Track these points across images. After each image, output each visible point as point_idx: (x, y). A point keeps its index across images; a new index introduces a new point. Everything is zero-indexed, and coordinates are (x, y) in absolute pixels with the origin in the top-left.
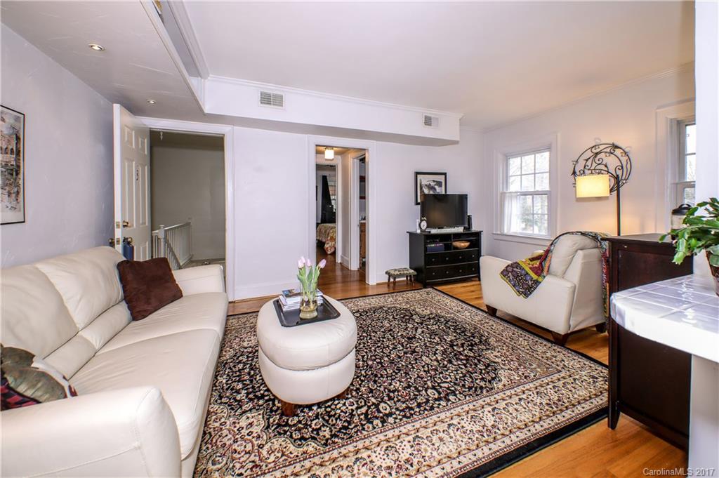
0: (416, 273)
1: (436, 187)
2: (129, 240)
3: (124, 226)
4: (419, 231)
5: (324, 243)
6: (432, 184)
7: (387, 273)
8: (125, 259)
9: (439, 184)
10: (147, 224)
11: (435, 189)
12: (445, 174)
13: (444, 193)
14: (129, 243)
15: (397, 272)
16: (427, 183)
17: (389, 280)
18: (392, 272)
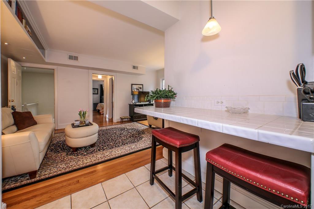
0: (130, 117)
1: (139, 89)
2: (14, 106)
3: (12, 101)
4: (132, 104)
5: (100, 110)
6: (138, 88)
7: (120, 118)
8: (13, 111)
9: (141, 88)
10: (20, 101)
11: (139, 90)
12: (142, 85)
13: (142, 91)
14: (14, 107)
15: (124, 117)
16: (136, 88)
17: (121, 120)
18: (122, 118)
